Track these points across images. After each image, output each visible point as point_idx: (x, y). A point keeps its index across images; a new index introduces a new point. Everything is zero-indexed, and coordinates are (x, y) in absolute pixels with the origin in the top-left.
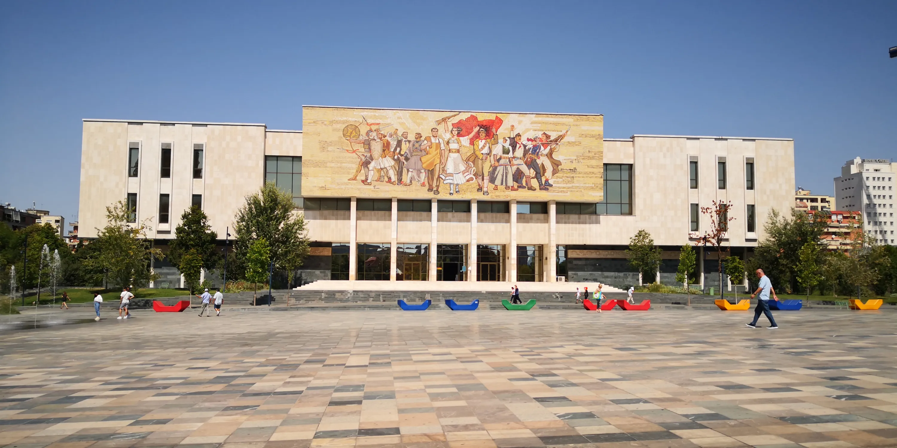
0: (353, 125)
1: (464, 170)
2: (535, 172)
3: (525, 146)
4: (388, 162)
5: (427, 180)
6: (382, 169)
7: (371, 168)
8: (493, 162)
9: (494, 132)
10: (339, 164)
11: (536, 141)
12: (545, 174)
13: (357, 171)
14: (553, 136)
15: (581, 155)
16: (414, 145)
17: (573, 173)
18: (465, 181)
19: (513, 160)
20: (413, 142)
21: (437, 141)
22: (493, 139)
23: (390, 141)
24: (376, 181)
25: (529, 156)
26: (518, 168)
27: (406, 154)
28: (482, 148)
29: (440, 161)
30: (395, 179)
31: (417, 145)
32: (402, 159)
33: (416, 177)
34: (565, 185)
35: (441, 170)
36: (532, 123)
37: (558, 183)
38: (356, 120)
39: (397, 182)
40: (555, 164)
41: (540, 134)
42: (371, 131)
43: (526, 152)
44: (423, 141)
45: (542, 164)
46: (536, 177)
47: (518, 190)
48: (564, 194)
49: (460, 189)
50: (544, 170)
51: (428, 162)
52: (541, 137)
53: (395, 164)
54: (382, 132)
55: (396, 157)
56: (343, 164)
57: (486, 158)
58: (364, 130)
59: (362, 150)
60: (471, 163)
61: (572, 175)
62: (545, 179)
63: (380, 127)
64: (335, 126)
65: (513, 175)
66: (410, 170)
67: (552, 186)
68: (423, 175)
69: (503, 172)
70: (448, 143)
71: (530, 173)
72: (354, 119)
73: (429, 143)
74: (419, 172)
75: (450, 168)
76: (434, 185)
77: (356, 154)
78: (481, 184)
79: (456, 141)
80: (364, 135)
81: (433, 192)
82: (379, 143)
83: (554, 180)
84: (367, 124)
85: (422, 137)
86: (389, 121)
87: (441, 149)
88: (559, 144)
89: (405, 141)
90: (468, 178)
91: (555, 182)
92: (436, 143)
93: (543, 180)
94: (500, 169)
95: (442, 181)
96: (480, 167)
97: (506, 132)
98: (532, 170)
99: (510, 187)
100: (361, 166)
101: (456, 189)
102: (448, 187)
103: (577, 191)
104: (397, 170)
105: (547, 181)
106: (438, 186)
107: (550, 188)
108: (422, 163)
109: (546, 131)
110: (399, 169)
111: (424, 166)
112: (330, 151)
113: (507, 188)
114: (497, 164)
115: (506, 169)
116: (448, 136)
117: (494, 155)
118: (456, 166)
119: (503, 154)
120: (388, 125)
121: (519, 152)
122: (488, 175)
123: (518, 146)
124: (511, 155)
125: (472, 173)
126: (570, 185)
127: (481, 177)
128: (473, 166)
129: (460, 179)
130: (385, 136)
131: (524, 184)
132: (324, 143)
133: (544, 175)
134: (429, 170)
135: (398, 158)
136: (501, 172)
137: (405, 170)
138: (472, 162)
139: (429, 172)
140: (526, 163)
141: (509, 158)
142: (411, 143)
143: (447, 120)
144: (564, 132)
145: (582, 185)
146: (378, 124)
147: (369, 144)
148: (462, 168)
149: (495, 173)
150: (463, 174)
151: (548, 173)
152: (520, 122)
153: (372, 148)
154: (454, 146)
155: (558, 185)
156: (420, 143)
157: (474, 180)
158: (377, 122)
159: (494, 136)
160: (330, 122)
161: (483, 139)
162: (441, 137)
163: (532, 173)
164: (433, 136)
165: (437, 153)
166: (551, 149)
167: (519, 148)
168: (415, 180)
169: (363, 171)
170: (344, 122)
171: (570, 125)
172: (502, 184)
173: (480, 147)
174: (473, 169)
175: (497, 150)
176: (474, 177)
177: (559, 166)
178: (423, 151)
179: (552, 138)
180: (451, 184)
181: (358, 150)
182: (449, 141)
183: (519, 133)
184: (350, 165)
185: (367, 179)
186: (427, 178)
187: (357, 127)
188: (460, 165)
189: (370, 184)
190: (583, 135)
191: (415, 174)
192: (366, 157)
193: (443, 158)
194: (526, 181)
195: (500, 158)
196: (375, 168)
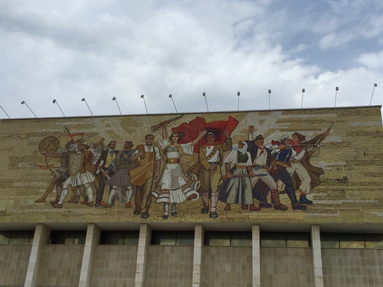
0: (52, 137)
1: (184, 185)
2: (285, 185)
3: (269, 151)
4: (87, 179)
5: (134, 199)
6: (78, 187)
7: (65, 186)
8: (224, 173)
9: (227, 135)
10: (27, 183)
11: (284, 144)
12: (301, 187)
13: (47, 191)
14: (309, 136)
15: (353, 159)
16: (121, 156)
17: (343, 184)
18: (184, 198)
19: (253, 169)
20: (121, 152)
21: (152, 150)
22: (225, 144)
23: (94, 153)
24: (69, 202)
25: (275, 163)
26: (260, 181)
27: (111, 167)
28: (210, 156)
29: (154, 174)
30: (93, 198)
31: (126, 156)
32: (106, 174)
33: (120, 196)
34: (331, 202)
35: (154, 185)
36: (278, 122)
37: (320, 198)
38: (57, 131)
39: (95, 203)
40: (315, 173)
41: (289, 135)
42: (72, 142)
43: (270, 158)
44: (134, 151)
45: (295, 173)
46: (286, 191)
47: (260, 210)
48: (331, 215)
49: (177, 210)
50: (299, 182)
51: (137, 177)
52: (291, 138)
53: (95, 180)
54: (85, 143)
55: (98, 172)
56: (33, 183)
57: (215, 168)
58: (63, 142)
59: (59, 165)
60: (194, 175)
61: (342, 187)
62: (300, 194)
63: (84, 138)
64: (31, 139)
65: (252, 189)
66: (114, 187)
67: (312, 202)
68: (129, 194)
69: (239, 186)
70: (165, 151)
71: (277, 186)
72: (55, 130)
73: (142, 153)
74: (125, 189)
75: (166, 182)
76: (143, 205)
77: (51, 170)
78: (207, 202)
79: (175, 148)
80: (63, 148)
81: (140, 215)
82: (79, 156)
83: (313, 194)
84: (69, 135)
85: (133, 145)
86: (95, 130)
87: (157, 159)
88: (318, 146)
89: (112, 152)
90: (189, 194)
91: (315, 198)
92: (150, 153)
93: (298, 195)
94: (234, 183)
95: (154, 200)
96: (207, 179)
97: (243, 134)
98: (280, 183)
99: (249, 206)
100: (54, 184)
101: (172, 210)
102: (161, 208)
103: (352, 210)
104: (98, 187)
105: (303, 196)
106: (148, 207)
107: (309, 207)
108: (130, 178)
109: (298, 130)
110: (99, 186)
111: (132, 181)
112: (21, 168)
113: (244, 207)
114: (229, 175)
115: (243, 181)
116: (165, 143)
117: (226, 163)
118: (174, 180)
119: (239, 161)
120: (94, 134)
121: (262, 160)
122: (218, 191)
123: (259, 151)
124: (249, 163)
125: (195, 189)
126: (340, 202)
127: (207, 194)
128: (196, 179)
129: (178, 197)
130: (88, 147)
131: (269, 202)
132: (15, 159)
133: (298, 188)
134: (137, 187)
135: (101, 172)
136: (236, 186)
137: (107, 187)
138: (196, 174)
139: (138, 189)
140: (271, 173)
141: (247, 167)
142: (119, 154)
143: (166, 124)
144: (324, 130)
145: (358, 201)
146: (82, 134)
147: (68, 158)
148: (182, 182)
149: (227, 188)
150: (183, 190)
151: (305, 186)
152: (261, 122)
153: (71, 162)
154: (172, 155)
155: (320, 202)
156: (130, 153)
157: (197, 198)
158: (81, 131)
159: (227, 140)
160: (27, 135)
161: (212, 145)
162: (157, 145)
163: (281, 185)
164: (147, 145)
165: (151, 165)
166: (306, 153)
167: (261, 154)
168: (118, 199)
169: (54, 191)
170: (42, 134)
171: (332, 122)
172: (237, 202)
173: (207, 154)
174: (197, 183)
175: (231, 157)
176: (198, 195)
177: (321, 176)
178: (132, 163)
179: (308, 139)
180: (165, 203)
181: (54, 165)
182: (166, 149)
183: (260, 135)
184: (40, 184)
185: (58, 200)
186: (134, 196)
187: (56, 139)
188: (180, 178)
189: (60, 206)
190: (353, 132)
191: (119, 192)
192: (61, 173)
193: (158, 171)
194: (272, 197)
195: (235, 168)
196: (70, 185)
